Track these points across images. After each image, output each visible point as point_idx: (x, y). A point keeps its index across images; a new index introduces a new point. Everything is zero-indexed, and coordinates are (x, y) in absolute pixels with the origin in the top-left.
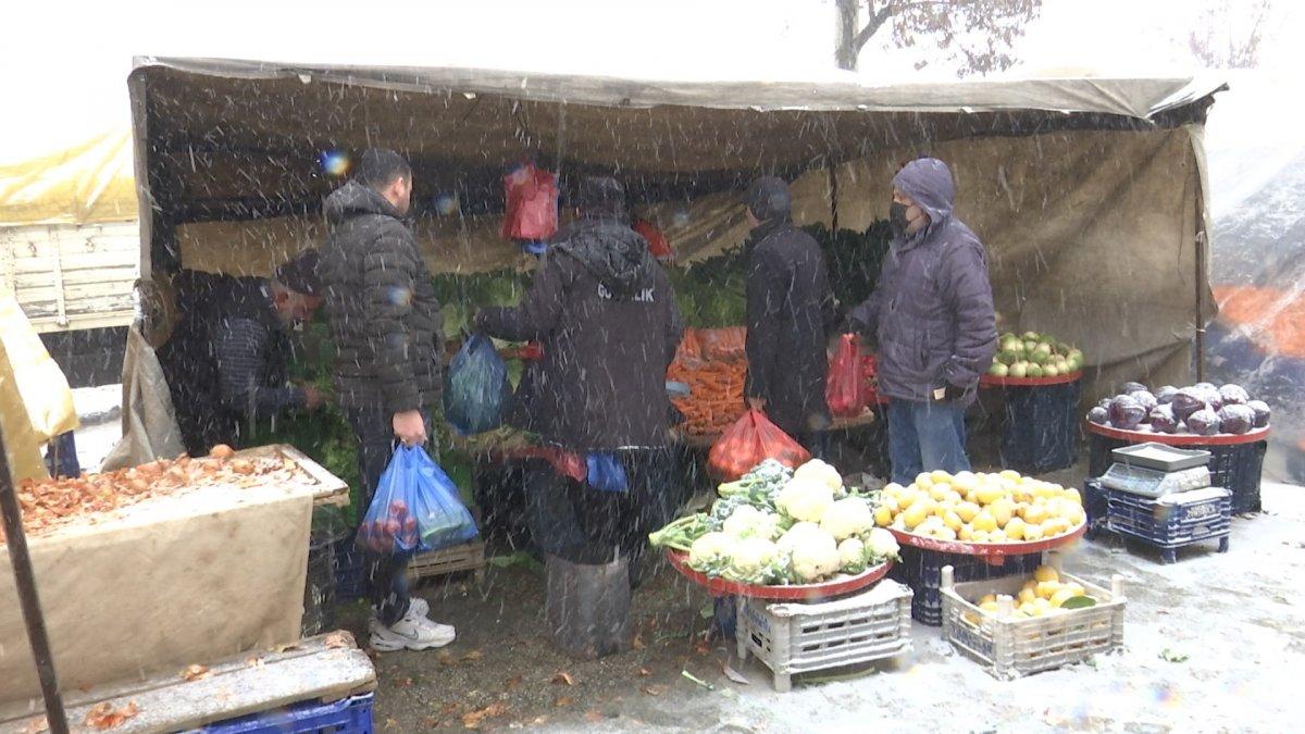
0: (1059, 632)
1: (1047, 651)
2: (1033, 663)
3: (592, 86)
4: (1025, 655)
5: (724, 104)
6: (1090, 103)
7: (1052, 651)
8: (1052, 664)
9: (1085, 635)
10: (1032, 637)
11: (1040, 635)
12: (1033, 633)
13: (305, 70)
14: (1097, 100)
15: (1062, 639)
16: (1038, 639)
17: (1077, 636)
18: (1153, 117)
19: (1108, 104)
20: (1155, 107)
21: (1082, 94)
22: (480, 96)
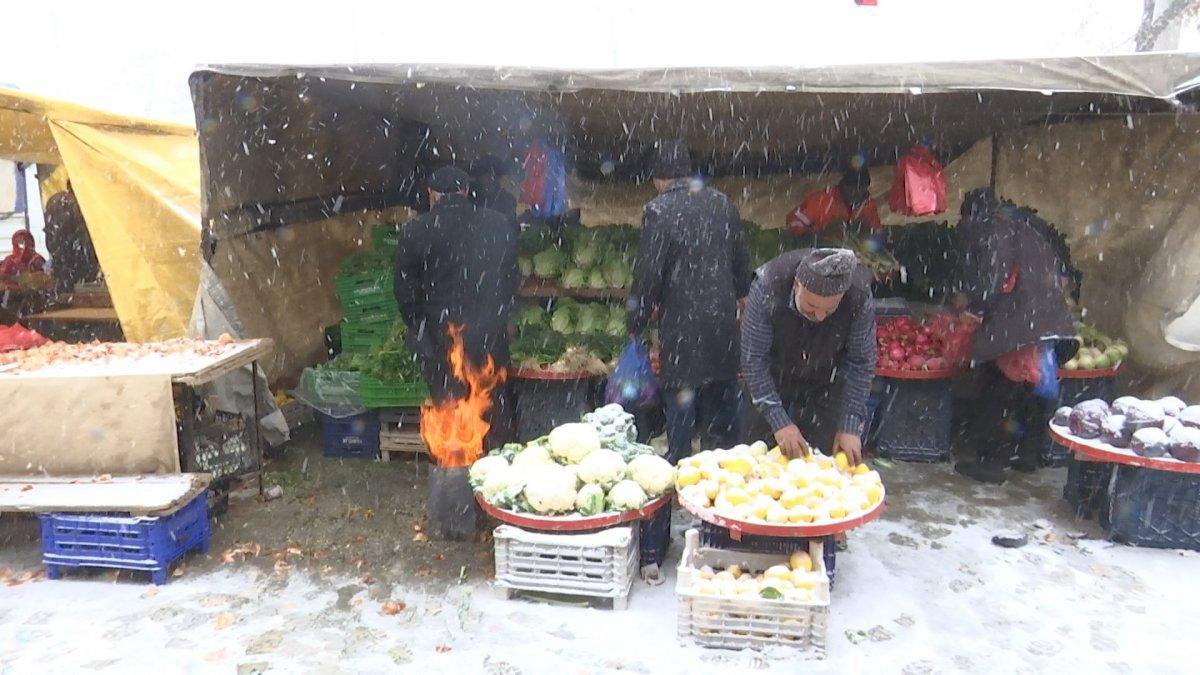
0: (745, 617)
1: (727, 631)
2: (711, 639)
3: (523, 74)
4: (701, 630)
5: (647, 87)
6: (1084, 82)
7: (736, 632)
8: (733, 644)
9: (774, 627)
10: (712, 614)
11: (720, 614)
12: (712, 610)
13: (302, 69)
14: (1095, 79)
15: (747, 624)
16: (715, 617)
17: (765, 626)
18: (1179, 97)
19: (1112, 84)
20: (1181, 86)
21: (1075, 73)
22: (429, 85)
